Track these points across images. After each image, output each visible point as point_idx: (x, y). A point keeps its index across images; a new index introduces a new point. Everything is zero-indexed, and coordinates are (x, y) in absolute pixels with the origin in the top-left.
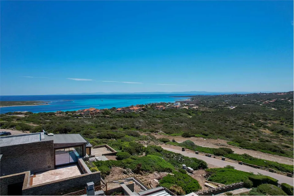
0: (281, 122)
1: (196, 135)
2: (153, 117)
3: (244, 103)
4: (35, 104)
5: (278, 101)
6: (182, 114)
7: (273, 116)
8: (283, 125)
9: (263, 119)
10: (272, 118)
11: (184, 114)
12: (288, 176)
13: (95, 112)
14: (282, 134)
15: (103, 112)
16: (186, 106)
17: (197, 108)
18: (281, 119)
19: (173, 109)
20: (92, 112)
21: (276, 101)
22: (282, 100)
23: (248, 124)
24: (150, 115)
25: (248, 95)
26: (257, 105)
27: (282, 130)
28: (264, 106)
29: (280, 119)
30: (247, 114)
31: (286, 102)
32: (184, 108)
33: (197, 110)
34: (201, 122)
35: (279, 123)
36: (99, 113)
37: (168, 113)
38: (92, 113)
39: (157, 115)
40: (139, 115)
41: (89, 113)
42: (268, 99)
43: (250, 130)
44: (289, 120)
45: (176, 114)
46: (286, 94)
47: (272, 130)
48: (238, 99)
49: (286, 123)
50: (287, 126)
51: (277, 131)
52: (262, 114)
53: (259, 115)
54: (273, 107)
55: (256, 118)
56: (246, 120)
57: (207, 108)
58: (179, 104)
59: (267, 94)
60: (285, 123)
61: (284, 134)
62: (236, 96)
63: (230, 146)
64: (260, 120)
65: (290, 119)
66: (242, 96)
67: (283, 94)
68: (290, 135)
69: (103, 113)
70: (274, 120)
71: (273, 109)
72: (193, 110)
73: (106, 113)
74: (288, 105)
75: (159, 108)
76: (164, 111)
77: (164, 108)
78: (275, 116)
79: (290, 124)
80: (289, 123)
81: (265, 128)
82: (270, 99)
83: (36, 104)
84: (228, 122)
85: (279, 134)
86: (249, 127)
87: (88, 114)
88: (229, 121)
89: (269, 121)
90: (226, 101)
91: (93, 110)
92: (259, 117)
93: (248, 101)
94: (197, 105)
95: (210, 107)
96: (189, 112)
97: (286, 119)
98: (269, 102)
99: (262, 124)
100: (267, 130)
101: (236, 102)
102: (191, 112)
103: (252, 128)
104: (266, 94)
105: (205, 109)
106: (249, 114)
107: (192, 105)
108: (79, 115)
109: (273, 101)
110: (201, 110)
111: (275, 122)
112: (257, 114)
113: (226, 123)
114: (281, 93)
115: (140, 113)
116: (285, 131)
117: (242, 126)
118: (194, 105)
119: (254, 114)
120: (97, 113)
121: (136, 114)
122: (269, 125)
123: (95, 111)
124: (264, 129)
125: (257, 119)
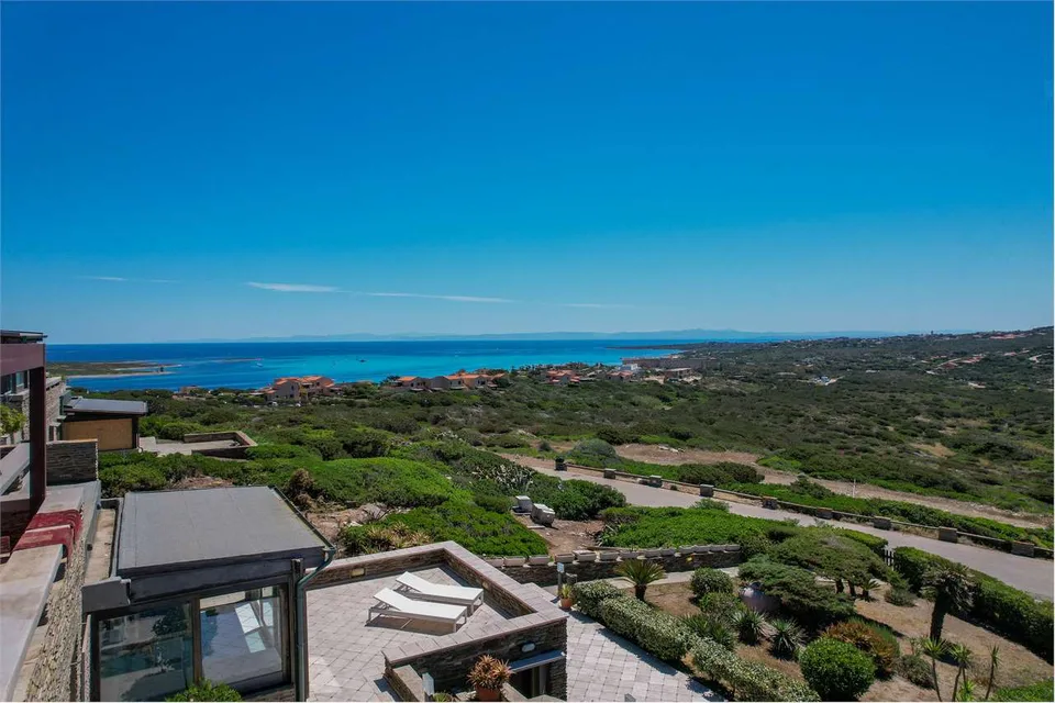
0: (992, 422)
1: (643, 438)
2: (531, 406)
3: (871, 367)
4: (117, 372)
5: (992, 358)
6: (636, 398)
7: (968, 404)
8: (999, 431)
9: (928, 411)
10: (962, 411)
11: (646, 399)
12: (941, 539)
13: (319, 387)
14: (991, 459)
15: (350, 388)
16: (657, 374)
17: (695, 381)
18: (997, 413)
19: (607, 383)
20: (307, 387)
21: (986, 359)
22: (1008, 358)
23: (869, 427)
24: (517, 401)
25: (885, 339)
26: (918, 372)
27: (992, 445)
28: (940, 377)
29: (992, 414)
30: (874, 399)
31: (1023, 363)
32: (648, 382)
33: (697, 389)
34: (701, 421)
35: (986, 425)
36: (332, 391)
37: (586, 394)
38: (305, 391)
39: (546, 400)
40: (476, 398)
41: (296, 393)
42: (957, 354)
43: (873, 445)
44: (1026, 415)
45: (616, 398)
46: (1021, 336)
47: (957, 446)
48: (848, 353)
49: (1011, 426)
50: (1013, 434)
51: (973, 448)
52: (929, 397)
53: (918, 400)
54: (972, 380)
55: (904, 410)
56: (868, 416)
57: (735, 382)
58: (634, 367)
59: (955, 337)
60: (1006, 426)
61: (997, 457)
62: (844, 342)
63: (768, 469)
64: (919, 418)
65: (1028, 411)
66: (864, 345)
67: (1010, 336)
68: (1018, 459)
69: (348, 394)
70: (969, 418)
71: (973, 385)
72: (679, 387)
73: (360, 393)
74: (1028, 372)
75: (554, 378)
76: (574, 390)
77: (575, 379)
78: (973, 404)
79: (1026, 429)
80: (1023, 425)
81: (931, 441)
82: (964, 354)
83: (124, 372)
84: (800, 420)
85: (980, 459)
86: (872, 436)
87: (292, 396)
88: (801, 416)
89: (949, 421)
90: (808, 359)
91: (312, 381)
92: (916, 406)
93: (885, 361)
94: (699, 371)
95: (747, 380)
96: (667, 394)
97: (1014, 413)
98: (961, 364)
99: (921, 428)
100: (938, 445)
101: (842, 364)
102: (675, 393)
103: (885, 439)
104: (951, 336)
105: (725, 386)
106: (882, 398)
107: (681, 372)
108: (260, 399)
109: (975, 359)
110: (713, 387)
111: (972, 423)
112: (909, 399)
113: (791, 422)
114: (1003, 334)
115: (483, 392)
116: (1001, 447)
117: (846, 432)
118: (688, 371)
119: (898, 396)
120: (325, 391)
121: (466, 395)
122: (949, 432)
123: (318, 384)
124: (928, 443)
125: (908, 412)
